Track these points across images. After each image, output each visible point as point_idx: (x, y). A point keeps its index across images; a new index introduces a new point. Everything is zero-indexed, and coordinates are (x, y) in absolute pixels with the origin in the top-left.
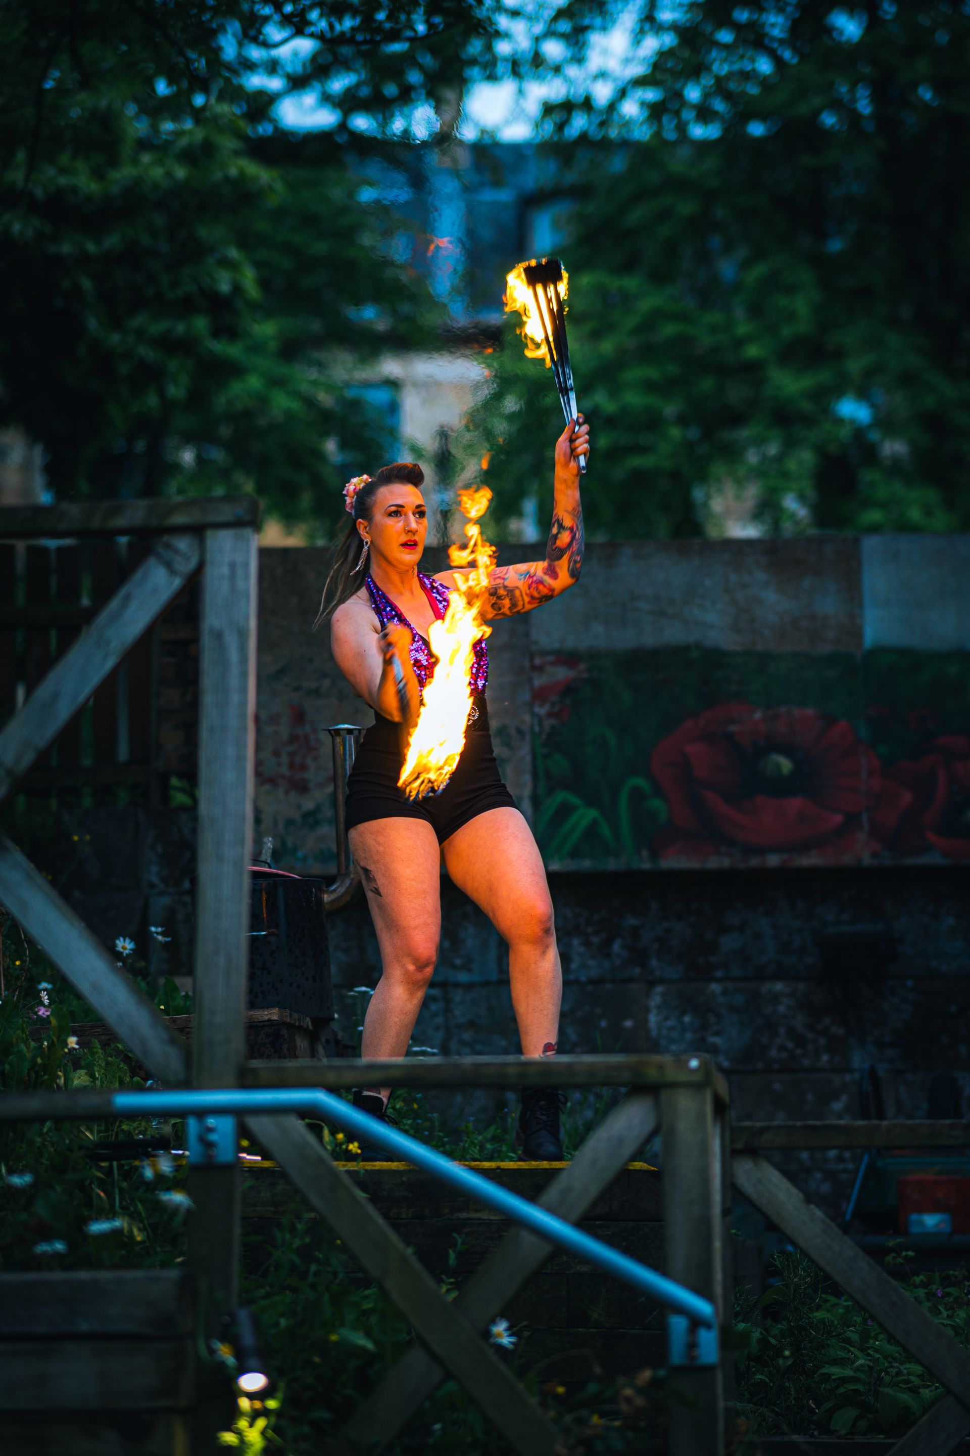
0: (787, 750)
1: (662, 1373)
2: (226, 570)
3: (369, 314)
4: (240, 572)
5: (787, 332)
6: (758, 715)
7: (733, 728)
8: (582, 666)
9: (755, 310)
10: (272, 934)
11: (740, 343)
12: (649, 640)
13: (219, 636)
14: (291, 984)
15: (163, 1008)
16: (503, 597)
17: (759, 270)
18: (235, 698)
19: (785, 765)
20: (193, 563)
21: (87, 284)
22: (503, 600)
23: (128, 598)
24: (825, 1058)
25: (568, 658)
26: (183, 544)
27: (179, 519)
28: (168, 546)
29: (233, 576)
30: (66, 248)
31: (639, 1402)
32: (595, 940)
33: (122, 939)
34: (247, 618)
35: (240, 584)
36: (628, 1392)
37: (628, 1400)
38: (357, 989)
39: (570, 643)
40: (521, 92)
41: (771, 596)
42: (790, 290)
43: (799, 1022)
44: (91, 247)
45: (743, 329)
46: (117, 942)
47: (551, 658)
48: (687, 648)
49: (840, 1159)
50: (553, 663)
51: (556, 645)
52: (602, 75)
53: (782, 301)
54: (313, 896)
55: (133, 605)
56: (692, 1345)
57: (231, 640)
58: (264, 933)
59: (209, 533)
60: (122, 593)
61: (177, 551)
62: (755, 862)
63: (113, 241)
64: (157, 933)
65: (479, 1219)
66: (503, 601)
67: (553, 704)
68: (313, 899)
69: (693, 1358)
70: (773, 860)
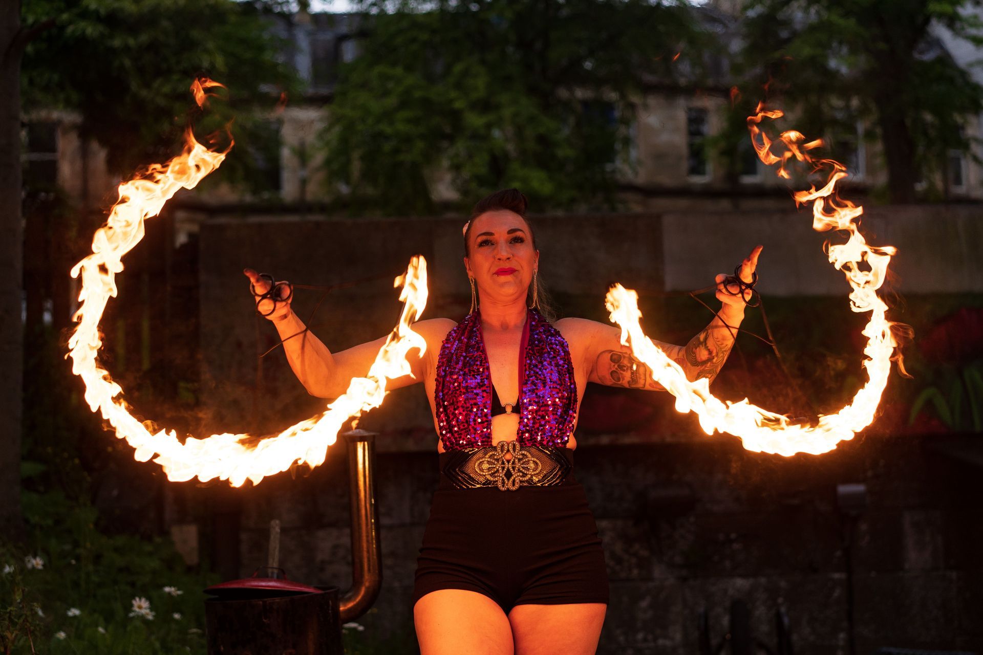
3: (265, 88)
16: (625, 368)
21: (127, 62)
22: (624, 371)
24: (635, 572)
30: (117, 43)
33: (137, 599)
43: (618, 548)
44: (131, 42)
46: (134, 602)
49: (645, 640)
54: (330, 608)
63: (144, 38)
66: (624, 373)
68: (330, 612)
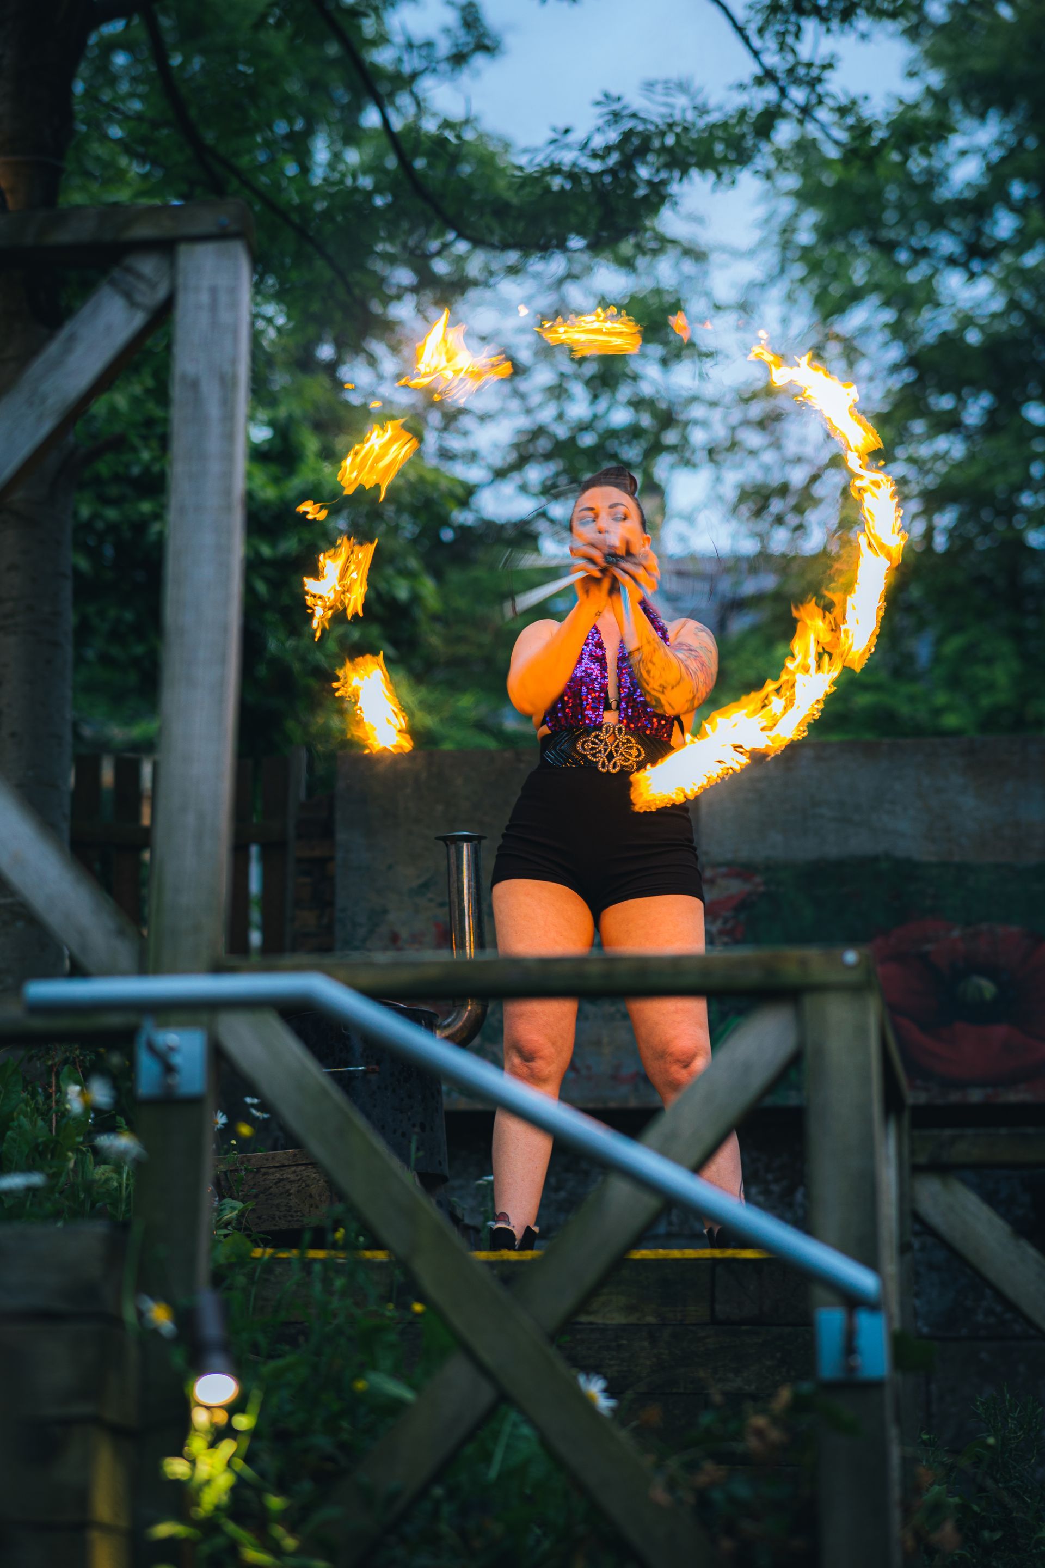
0: (991, 973)
1: (806, 1387)
2: (205, 298)
4: (223, 298)
5: (986, 701)
6: (956, 933)
7: (928, 947)
8: (758, 879)
9: (954, 682)
10: (373, 1071)
11: (938, 712)
12: (833, 850)
13: (194, 385)
14: (395, 1132)
15: (235, 1143)
17: (954, 644)
18: (215, 467)
19: (988, 988)
20: (161, 293)
23: (72, 338)
25: (744, 870)
26: (148, 266)
27: (142, 231)
28: (129, 270)
29: (214, 306)
31: (775, 1435)
32: (776, 1188)
34: (234, 361)
35: (225, 316)
36: (760, 1421)
37: (759, 1433)
38: (486, 1178)
39: (745, 854)
40: (718, 480)
41: (968, 801)
42: (989, 661)
45: (941, 699)
47: (724, 870)
48: (875, 859)
50: (726, 876)
51: (729, 856)
52: (799, 460)
53: (981, 672)
55: (80, 350)
56: (850, 1347)
57: (211, 392)
58: (363, 1068)
59: (183, 249)
60: (64, 334)
61: (139, 276)
62: (954, 1097)
64: (253, 1106)
65: (591, 1323)
67: (726, 921)
69: (851, 1369)
70: (976, 1096)
